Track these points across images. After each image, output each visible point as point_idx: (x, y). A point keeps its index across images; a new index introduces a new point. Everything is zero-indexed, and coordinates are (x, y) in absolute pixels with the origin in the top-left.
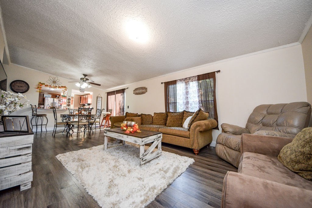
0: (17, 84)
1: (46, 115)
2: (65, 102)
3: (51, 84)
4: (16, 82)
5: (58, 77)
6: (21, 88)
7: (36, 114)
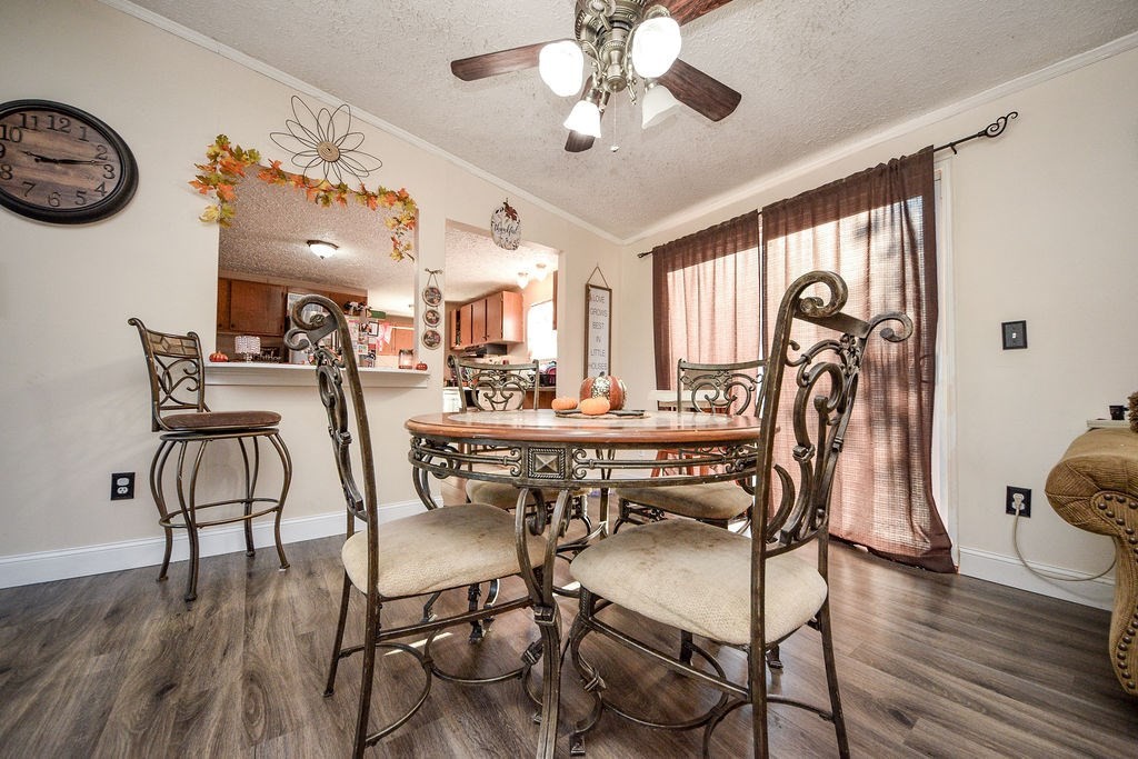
0: (30, 138)
1: (275, 419)
2: (385, 343)
3: (304, 161)
4: (18, 118)
5: (355, 111)
6: (69, 179)
7: (202, 406)
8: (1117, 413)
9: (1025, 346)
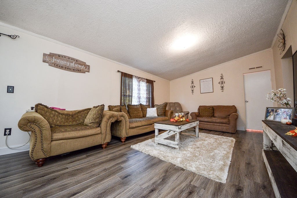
8: (32, 108)
9: (13, 92)
